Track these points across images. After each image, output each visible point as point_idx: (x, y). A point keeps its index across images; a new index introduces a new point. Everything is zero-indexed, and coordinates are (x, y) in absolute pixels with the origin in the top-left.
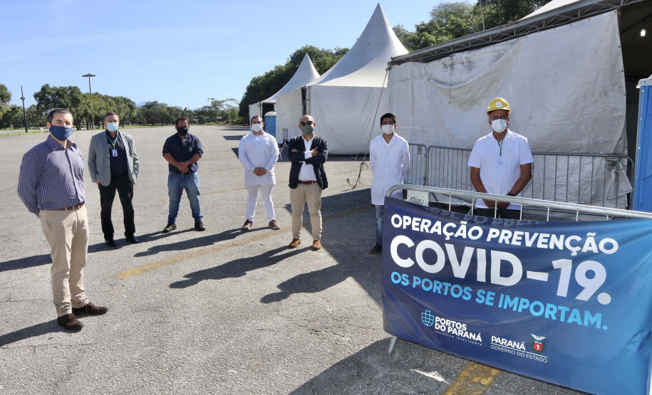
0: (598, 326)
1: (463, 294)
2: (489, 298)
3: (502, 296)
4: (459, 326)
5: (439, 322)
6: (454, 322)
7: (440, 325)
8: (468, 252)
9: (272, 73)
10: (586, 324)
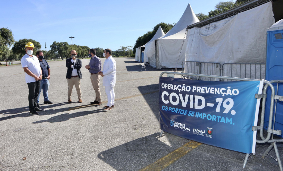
0: (231, 123)
1: (184, 113)
2: (192, 114)
3: (197, 113)
4: (182, 125)
5: (176, 124)
6: (181, 124)
7: (176, 125)
8: (187, 96)
9: (146, 34)
10: (227, 123)
